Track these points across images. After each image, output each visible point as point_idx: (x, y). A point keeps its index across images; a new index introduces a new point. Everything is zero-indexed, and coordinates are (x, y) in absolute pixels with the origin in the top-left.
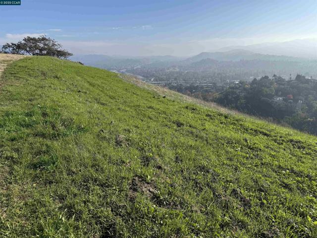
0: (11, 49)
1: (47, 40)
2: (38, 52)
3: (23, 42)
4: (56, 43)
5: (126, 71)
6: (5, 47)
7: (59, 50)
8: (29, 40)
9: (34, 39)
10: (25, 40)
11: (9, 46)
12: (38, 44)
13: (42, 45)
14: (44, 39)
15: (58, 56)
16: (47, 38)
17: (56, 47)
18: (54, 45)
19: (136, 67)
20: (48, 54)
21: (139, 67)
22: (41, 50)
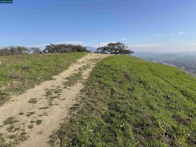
0: (101, 50)
1: (120, 44)
2: (114, 52)
3: (107, 46)
4: (125, 46)
5: (163, 62)
6: (98, 49)
7: (126, 50)
8: (110, 44)
9: (113, 44)
10: (108, 45)
11: (100, 49)
12: (115, 46)
13: (116, 47)
14: (118, 44)
15: (125, 53)
16: (120, 43)
17: (125, 48)
18: (123, 47)
19: (170, 59)
20: (120, 52)
21: (173, 59)
22: (116, 50)
